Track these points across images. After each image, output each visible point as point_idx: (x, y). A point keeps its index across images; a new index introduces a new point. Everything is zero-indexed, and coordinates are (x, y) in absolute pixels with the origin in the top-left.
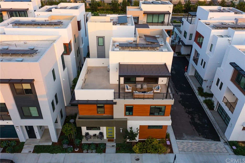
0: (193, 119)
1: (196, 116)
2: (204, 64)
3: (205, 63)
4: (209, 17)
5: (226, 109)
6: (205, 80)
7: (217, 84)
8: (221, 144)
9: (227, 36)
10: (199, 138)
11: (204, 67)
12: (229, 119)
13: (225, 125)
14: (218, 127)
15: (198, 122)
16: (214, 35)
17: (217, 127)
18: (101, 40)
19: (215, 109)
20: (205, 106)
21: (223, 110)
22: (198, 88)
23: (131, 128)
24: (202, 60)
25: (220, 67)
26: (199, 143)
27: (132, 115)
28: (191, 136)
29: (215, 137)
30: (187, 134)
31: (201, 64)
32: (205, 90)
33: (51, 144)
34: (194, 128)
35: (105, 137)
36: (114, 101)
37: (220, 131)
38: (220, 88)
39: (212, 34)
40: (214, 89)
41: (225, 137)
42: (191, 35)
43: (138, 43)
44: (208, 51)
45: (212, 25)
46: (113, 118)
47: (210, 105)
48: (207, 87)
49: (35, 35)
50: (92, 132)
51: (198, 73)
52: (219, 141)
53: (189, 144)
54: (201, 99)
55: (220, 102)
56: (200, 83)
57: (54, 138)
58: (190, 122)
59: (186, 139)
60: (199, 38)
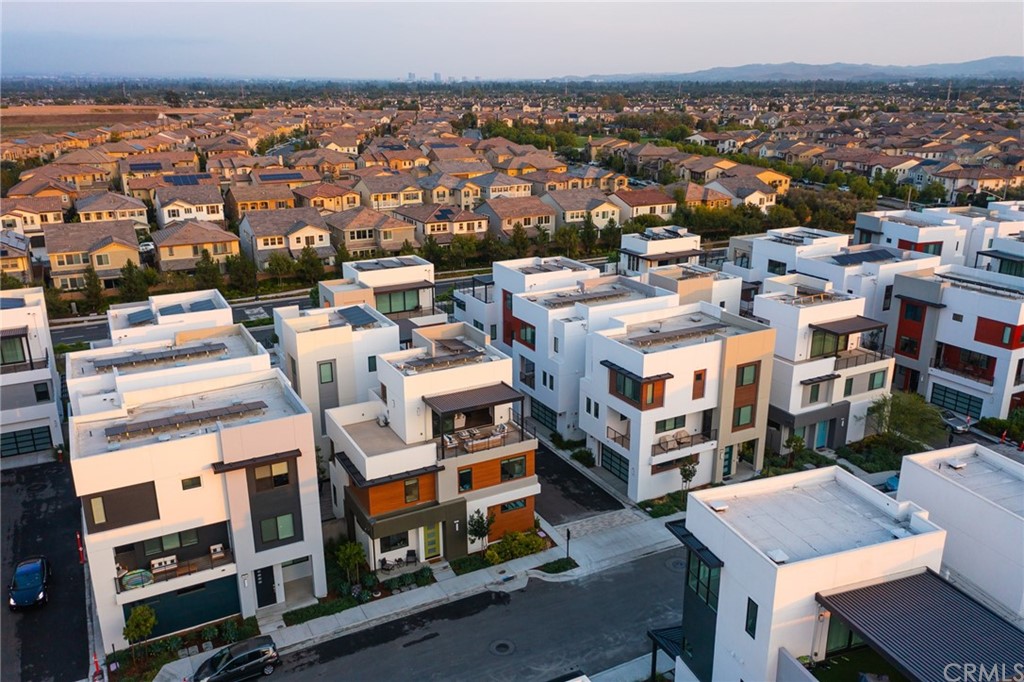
0: (564, 489)
1: (569, 483)
2: (549, 380)
3: (551, 377)
4: (527, 285)
5: (617, 448)
6: (560, 415)
7: (589, 410)
8: (627, 512)
9: (576, 318)
10: (589, 514)
11: (551, 387)
12: (626, 462)
13: (623, 483)
14: (613, 490)
15: (577, 491)
16: (555, 321)
17: (611, 490)
18: (326, 369)
19: (597, 464)
20: (577, 465)
21: (612, 452)
22: (551, 436)
23: (478, 512)
24: (545, 374)
25: (584, 376)
26: (593, 521)
27: (471, 488)
28: (575, 514)
29: (614, 504)
30: (565, 514)
31: (545, 383)
32: (567, 435)
33: (317, 602)
34: (574, 502)
35: (422, 559)
36: (440, 464)
37: (619, 494)
38: (597, 415)
39: (550, 320)
40: (587, 422)
41: (630, 500)
42: (494, 327)
43: (434, 356)
44: (551, 353)
45: (541, 300)
46: (437, 503)
47: (587, 459)
48: (569, 427)
49: (220, 377)
50: (392, 556)
51: (538, 403)
52: (623, 508)
53: (578, 526)
54: (565, 455)
55: (602, 441)
56: (550, 426)
57: (321, 588)
58: (563, 496)
59: (569, 522)
60: (523, 331)
